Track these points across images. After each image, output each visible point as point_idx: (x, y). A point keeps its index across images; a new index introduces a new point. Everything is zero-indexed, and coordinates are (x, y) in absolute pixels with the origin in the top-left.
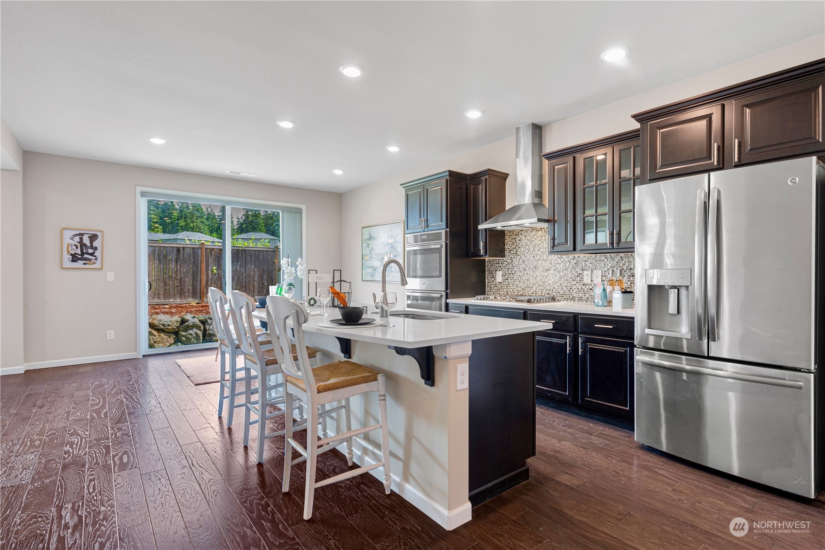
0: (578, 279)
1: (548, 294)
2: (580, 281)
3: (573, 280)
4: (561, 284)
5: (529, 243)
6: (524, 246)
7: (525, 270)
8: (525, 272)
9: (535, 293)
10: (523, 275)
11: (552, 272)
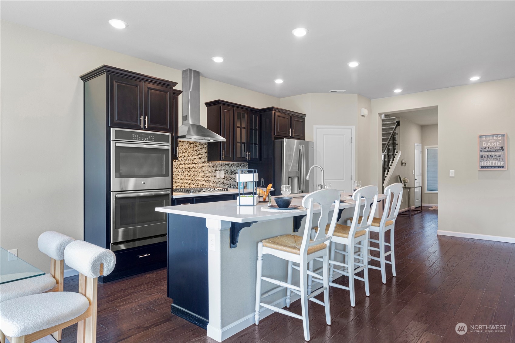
0: (213, 175)
1: (197, 186)
2: (214, 177)
3: (211, 176)
4: (205, 179)
5: (185, 151)
6: (181, 153)
7: (182, 170)
8: (182, 172)
9: (189, 186)
10: (181, 173)
11: (199, 171)
